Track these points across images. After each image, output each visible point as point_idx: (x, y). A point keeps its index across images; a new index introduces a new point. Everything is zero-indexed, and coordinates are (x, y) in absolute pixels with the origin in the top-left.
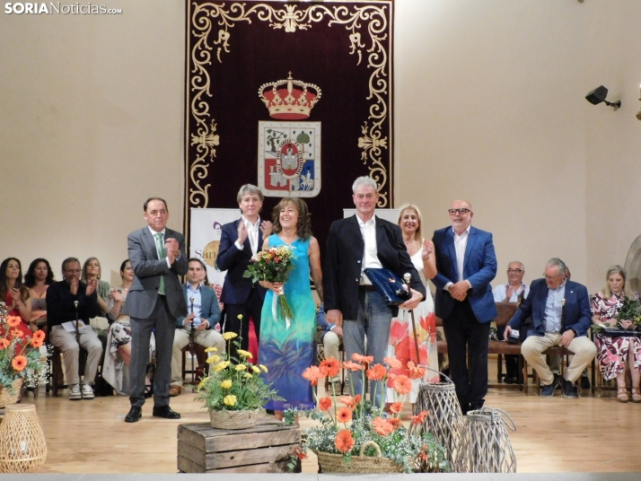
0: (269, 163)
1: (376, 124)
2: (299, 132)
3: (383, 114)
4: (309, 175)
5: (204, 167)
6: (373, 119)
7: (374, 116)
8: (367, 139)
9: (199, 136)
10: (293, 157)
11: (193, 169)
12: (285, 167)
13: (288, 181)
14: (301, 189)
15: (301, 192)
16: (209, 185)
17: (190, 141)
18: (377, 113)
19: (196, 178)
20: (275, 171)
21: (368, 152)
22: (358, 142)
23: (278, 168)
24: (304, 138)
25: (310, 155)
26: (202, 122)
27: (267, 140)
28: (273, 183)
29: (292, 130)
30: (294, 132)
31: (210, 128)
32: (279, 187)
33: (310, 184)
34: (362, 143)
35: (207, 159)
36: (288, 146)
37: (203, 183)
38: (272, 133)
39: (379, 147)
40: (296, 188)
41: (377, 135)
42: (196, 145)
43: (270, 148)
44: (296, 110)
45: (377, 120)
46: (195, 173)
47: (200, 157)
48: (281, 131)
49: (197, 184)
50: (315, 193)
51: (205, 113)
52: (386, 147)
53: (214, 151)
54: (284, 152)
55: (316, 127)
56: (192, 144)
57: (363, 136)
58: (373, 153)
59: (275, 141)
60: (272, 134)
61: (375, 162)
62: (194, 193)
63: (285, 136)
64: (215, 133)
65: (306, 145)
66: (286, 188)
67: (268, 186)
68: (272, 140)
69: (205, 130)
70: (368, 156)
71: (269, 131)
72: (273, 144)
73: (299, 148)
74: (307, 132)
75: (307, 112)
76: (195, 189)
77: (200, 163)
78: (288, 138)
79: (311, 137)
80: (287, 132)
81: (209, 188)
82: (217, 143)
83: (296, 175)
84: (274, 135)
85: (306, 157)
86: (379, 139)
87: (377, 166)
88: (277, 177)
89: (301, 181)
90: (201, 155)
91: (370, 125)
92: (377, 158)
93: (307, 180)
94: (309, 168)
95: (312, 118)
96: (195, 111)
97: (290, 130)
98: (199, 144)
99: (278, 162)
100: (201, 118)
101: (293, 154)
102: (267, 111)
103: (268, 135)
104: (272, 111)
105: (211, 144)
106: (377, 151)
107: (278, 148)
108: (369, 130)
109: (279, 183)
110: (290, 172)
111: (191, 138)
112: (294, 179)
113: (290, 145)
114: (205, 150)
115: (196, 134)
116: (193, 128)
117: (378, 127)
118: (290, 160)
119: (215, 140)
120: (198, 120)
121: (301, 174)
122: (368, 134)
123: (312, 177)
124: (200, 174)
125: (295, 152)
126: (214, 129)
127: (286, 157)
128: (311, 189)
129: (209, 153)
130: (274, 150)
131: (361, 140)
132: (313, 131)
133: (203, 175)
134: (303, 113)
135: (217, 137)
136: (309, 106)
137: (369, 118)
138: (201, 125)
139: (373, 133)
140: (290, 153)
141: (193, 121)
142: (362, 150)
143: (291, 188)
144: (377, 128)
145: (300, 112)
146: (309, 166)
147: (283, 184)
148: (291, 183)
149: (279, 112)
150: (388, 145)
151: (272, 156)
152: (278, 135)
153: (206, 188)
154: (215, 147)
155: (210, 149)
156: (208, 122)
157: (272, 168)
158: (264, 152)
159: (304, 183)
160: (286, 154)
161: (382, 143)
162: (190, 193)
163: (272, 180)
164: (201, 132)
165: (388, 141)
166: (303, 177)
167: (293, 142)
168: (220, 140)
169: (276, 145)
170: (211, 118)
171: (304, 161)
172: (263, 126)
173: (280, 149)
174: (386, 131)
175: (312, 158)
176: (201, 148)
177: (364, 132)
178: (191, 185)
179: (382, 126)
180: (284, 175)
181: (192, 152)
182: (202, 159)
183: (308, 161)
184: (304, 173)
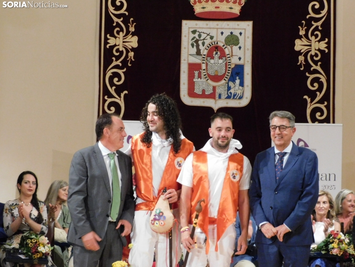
0: (193, 67)
1: (315, 24)
2: (227, 33)
3: (324, 12)
4: (238, 81)
5: (120, 72)
6: (312, 19)
7: (312, 15)
8: (305, 41)
9: (116, 37)
10: (221, 61)
11: (109, 74)
12: (211, 72)
13: (214, 88)
14: (229, 97)
15: (228, 100)
16: (126, 92)
17: (106, 43)
18: (317, 11)
19: (112, 84)
20: (200, 77)
21: (306, 55)
22: (294, 45)
23: (203, 73)
24: (233, 40)
25: (240, 59)
26: (120, 21)
27: (191, 42)
28: (198, 90)
29: (220, 31)
30: (222, 33)
31: (127, 28)
32: (203, 95)
33: (239, 92)
34: (299, 45)
35: (125, 62)
36: (215, 49)
37: (119, 90)
38: (197, 33)
39: (319, 50)
40: (224, 96)
41: (316, 36)
42: (112, 47)
43: (194, 50)
44: (224, 7)
45: (317, 20)
46: (111, 79)
47: (116, 60)
48: (207, 31)
49: (112, 90)
50: (245, 102)
51: (122, 11)
52: (327, 51)
53: (131, 54)
54: (210, 55)
55: (247, 27)
56: (108, 46)
57: (300, 37)
58: (312, 57)
59: (200, 43)
60: (196, 35)
61: (314, 67)
62: (110, 100)
63: (212, 38)
64: (133, 34)
65: (235, 48)
66: (212, 96)
67: (192, 94)
68: (197, 41)
69: (122, 30)
70: (306, 60)
71: (194, 32)
72: (198, 46)
73: (227, 51)
74: (236, 33)
75: (237, 10)
76: (111, 96)
77: (117, 67)
78: (214, 39)
79: (241, 38)
80: (213, 33)
81: (125, 94)
82: (135, 45)
83: (223, 82)
84: (200, 36)
85: (235, 61)
86: (319, 41)
87: (316, 72)
88: (201, 84)
89: (229, 88)
90: (118, 58)
91: (309, 25)
92: (316, 63)
93: (236, 88)
94: (238, 74)
95: (242, 17)
96: (111, 9)
97: (217, 31)
98: (115, 45)
99: (204, 66)
100: (118, 16)
101: (220, 58)
102: (192, 9)
103: (192, 36)
104: (198, 9)
105: (129, 45)
106: (316, 55)
107: (204, 52)
108: (307, 31)
109: (204, 91)
110: (216, 78)
111: (106, 39)
112: (221, 86)
113: (217, 48)
114: (122, 53)
115: (113, 35)
116: (109, 28)
117: (317, 27)
118: (217, 65)
119: (133, 42)
120: (115, 19)
121: (229, 80)
122: (306, 36)
123: (242, 84)
124: (116, 79)
125: (223, 55)
126: (132, 29)
127: (212, 61)
128: (241, 98)
129: (127, 56)
130: (198, 53)
131: (298, 42)
132: (243, 31)
133: (119, 80)
134: (233, 11)
135: (135, 39)
136: (240, 4)
137: (308, 17)
138: (118, 25)
139: (312, 34)
140: (216, 57)
141: (109, 20)
142: (299, 53)
143: (217, 96)
144: (316, 29)
145: (229, 10)
146: (237, 72)
147: (209, 91)
148: (218, 91)
149: (206, 10)
150: (328, 47)
151: (196, 60)
152: (203, 36)
153: (122, 95)
154: (133, 49)
155: (127, 52)
156: (126, 22)
157: (196, 73)
158: (188, 55)
159: (232, 91)
160: (213, 58)
161: (323, 45)
162: (104, 101)
163: (196, 87)
164: (118, 33)
165: (328, 43)
166: (231, 84)
167: (221, 44)
168: (138, 42)
169: (201, 47)
170: (129, 16)
171: (233, 66)
172: (187, 26)
173: (206, 52)
174: (327, 31)
175: (241, 62)
176: (118, 51)
177: (302, 33)
178: (106, 92)
179: (322, 26)
180: (210, 81)
181: (107, 55)
182: (118, 63)
183: (237, 66)
184: (232, 79)
